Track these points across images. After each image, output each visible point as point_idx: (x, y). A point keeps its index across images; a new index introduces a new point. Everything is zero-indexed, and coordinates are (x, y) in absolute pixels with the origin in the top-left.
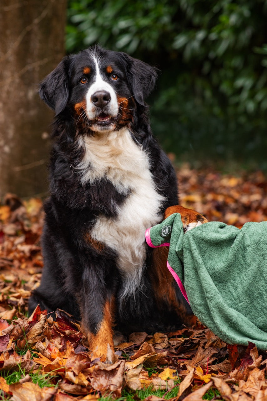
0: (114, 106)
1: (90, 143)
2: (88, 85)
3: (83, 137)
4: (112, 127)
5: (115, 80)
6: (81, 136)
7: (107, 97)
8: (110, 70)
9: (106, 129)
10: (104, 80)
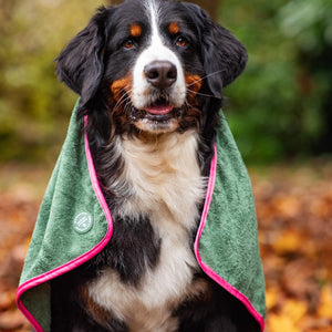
0: (180, 89)
1: (134, 151)
2: (138, 51)
3: (122, 139)
4: (172, 125)
5: (182, 47)
6: (118, 139)
7: (172, 73)
8: (175, 29)
9: (162, 128)
10: (165, 44)
